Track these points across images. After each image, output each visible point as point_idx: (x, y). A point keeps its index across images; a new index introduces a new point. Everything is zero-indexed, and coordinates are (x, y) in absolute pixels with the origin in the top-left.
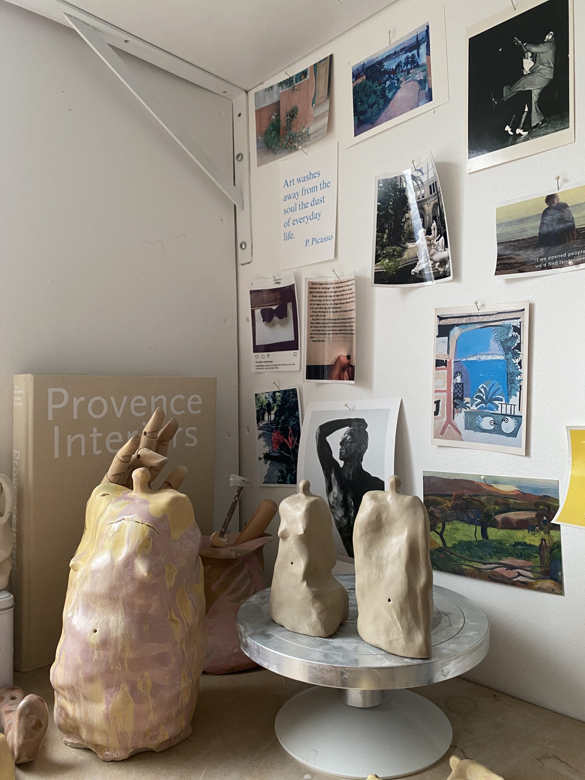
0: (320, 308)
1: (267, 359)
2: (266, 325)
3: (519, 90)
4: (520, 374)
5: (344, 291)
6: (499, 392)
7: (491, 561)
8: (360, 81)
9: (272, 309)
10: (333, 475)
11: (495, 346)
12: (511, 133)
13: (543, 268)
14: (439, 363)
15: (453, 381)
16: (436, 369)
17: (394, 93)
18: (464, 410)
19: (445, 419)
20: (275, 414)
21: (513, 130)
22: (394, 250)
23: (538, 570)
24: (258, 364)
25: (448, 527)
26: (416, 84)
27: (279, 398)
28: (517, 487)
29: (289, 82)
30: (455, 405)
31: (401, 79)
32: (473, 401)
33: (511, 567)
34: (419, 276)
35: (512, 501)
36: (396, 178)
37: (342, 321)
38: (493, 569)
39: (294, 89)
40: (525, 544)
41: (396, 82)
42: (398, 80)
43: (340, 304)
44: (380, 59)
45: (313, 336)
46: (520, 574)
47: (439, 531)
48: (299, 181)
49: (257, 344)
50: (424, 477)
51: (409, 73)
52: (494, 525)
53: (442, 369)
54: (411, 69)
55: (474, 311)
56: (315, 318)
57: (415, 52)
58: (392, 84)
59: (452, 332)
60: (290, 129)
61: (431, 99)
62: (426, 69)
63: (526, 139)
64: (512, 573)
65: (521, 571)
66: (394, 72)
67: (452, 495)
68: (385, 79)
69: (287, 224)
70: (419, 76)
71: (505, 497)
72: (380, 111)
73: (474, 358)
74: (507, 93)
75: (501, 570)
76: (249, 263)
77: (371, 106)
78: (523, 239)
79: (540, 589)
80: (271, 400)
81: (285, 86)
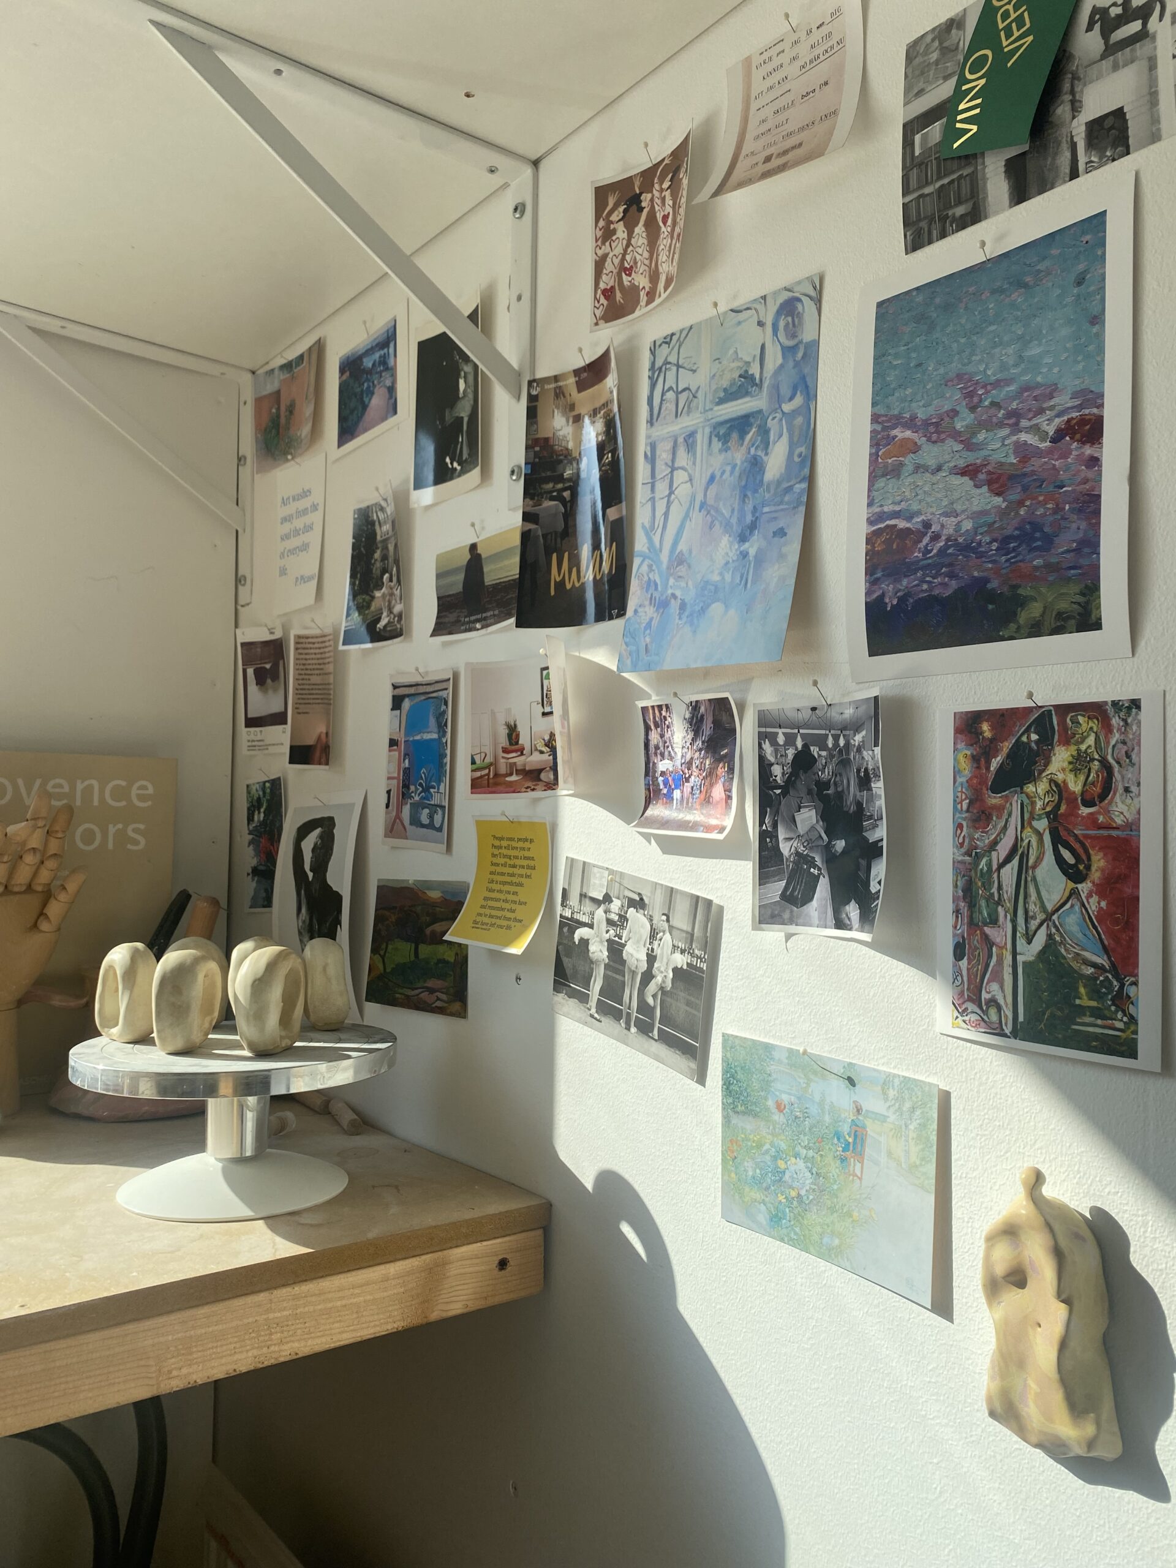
0: (307, 669)
1: (259, 737)
2: (260, 689)
3: (457, 415)
4: (446, 755)
5: (326, 647)
6: (433, 778)
7: (419, 985)
8: (344, 377)
9: (265, 668)
10: (303, 892)
11: (432, 722)
12: (450, 466)
13: (466, 631)
14: (393, 743)
15: (402, 765)
16: (390, 751)
17: (370, 399)
18: (409, 801)
19: (394, 814)
20: (264, 813)
21: (452, 464)
22: (364, 600)
23: (452, 990)
24: (250, 744)
25: (390, 947)
26: (386, 391)
27: (268, 791)
28: (442, 892)
29: (288, 367)
30: (403, 794)
31: (376, 382)
32: (417, 789)
33: (432, 991)
34: (382, 633)
35: (438, 909)
36: (368, 507)
37: (324, 687)
38: (418, 995)
39: (293, 377)
40: (445, 962)
41: (371, 384)
42: (373, 382)
43: (324, 664)
44: (360, 353)
45: (298, 706)
46: (438, 999)
47: (382, 953)
48: (294, 499)
49: (250, 716)
50: (378, 887)
51: (381, 377)
52: (424, 942)
53: (394, 750)
54: (383, 371)
55: (418, 679)
56: (301, 682)
57: (386, 350)
58: (369, 387)
59: (403, 705)
60: (289, 429)
61: (395, 412)
62: (394, 376)
63: (459, 476)
64: (433, 997)
65: (438, 994)
66: (369, 372)
67: (395, 908)
68: (363, 380)
69: (282, 556)
70: (388, 383)
71: (433, 904)
72: (360, 418)
73: (418, 738)
74: (448, 418)
75: (425, 995)
76: (248, 604)
77: (352, 412)
78: (453, 595)
79: (452, 1014)
80: (261, 793)
81: (285, 372)
